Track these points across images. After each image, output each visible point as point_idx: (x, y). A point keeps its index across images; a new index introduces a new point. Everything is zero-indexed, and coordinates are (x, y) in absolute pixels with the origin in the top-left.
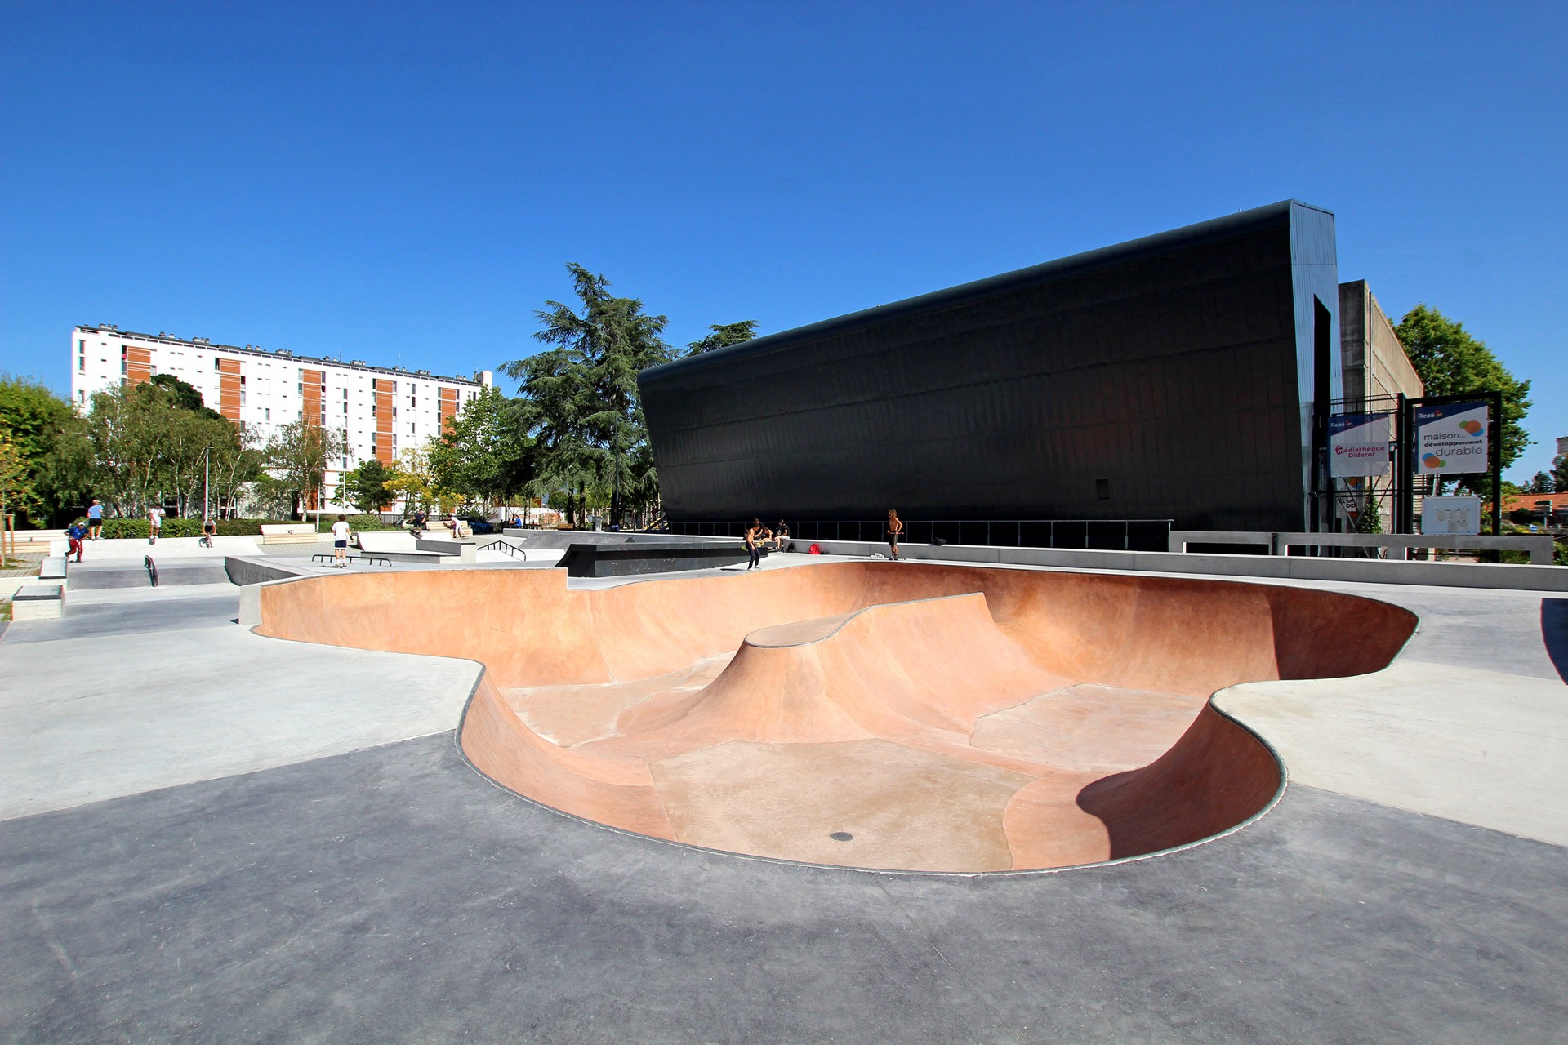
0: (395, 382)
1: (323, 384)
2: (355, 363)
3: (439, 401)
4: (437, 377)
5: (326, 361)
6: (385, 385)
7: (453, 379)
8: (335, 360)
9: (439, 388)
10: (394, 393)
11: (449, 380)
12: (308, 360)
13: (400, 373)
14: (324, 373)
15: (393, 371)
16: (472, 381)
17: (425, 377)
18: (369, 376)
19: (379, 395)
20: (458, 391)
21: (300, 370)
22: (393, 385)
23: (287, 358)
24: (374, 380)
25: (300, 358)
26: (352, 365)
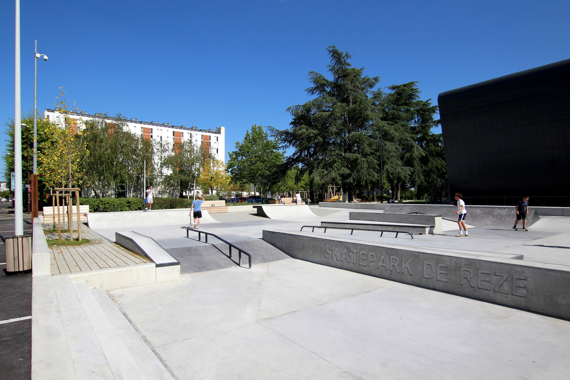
0: (183, 133)
1: (151, 134)
2: (165, 124)
3: (202, 141)
4: (201, 130)
5: (152, 123)
6: (178, 134)
7: (207, 131)
8: (156, 123)
9: (202, 135)
10: (182, 138)
11: (206, 131)
12: (145, 123)
13: (185, 129)
14: (152, 129)
15: (181, 128)
16: (215, 131)
17: (195, 130)
18: (171, 130)
19: (176, 139)
20: (210, 136)
21: (142, 128)
22: (182, 134)
23: (136, 122)
24: (174, 132)
25: (141, 122)
26: (163, 125)
